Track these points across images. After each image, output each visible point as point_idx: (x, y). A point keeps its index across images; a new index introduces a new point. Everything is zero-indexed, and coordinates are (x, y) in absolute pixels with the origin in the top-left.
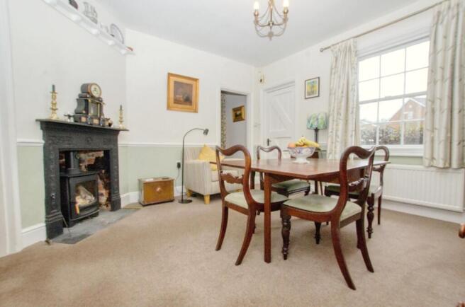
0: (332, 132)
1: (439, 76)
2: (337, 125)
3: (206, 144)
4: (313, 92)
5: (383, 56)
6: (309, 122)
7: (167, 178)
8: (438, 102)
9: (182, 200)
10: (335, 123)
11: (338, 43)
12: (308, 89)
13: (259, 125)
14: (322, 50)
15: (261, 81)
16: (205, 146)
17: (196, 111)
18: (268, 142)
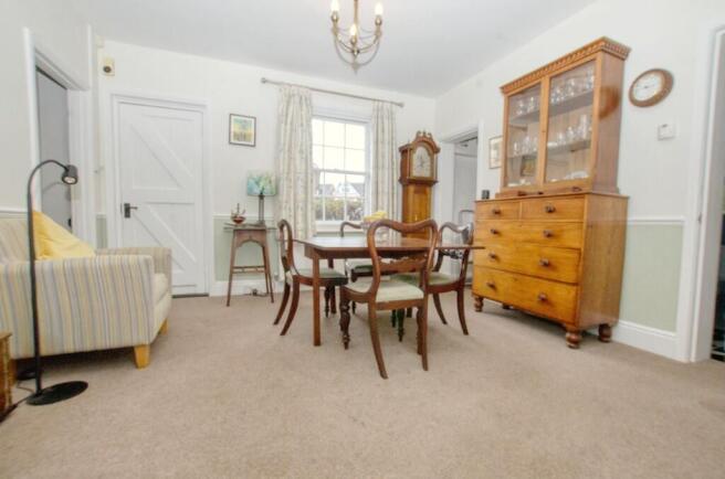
2: (295, 194)
4: (244, 138)
9: (37, 394)
10: (292, 192)
11: (289, 85)
12: (235, 128)
13: (102, 168)
14: (264, 81)
15: (106, 69)
18: (127, 210)
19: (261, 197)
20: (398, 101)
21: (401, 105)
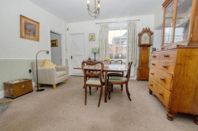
0: (101, 54)
1: (130, 41)
2: (103, 52)
3: (46, 59)
4: (92, 39)
5: (115, 31)
6: (93, 50)
7: (27, 79)
8: (129, 48)
9: (38, 90)
10: (102, 52)
11: (102, 23)
12: (90, 37)
13: (67, 49)
14: (96, 24)
15: (68, 29)
16: (45, 59)
17: (38, 40)
18: (72, 57)
19: (95, 53)
20: (138, 19)
21: (139, 20)
